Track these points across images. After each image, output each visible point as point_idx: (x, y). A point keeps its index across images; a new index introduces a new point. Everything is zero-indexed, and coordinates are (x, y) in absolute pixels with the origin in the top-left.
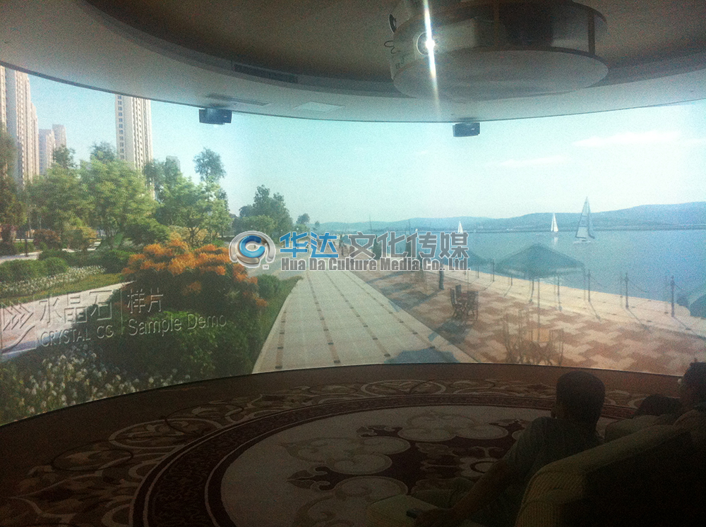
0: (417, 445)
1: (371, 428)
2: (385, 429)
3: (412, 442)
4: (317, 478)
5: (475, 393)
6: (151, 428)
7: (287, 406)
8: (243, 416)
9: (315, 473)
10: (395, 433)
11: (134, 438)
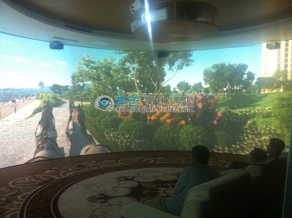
0: (141, 184)
1: (122, 177)
2: (128, 178)
3: (140, 183)
4: (99, 198)
5: (165, 162)
6: (27, 179)
7: (86, 169)
8: (67, 174)
9: (98, 196)
10: (132, 179)
11: (20, 183)
